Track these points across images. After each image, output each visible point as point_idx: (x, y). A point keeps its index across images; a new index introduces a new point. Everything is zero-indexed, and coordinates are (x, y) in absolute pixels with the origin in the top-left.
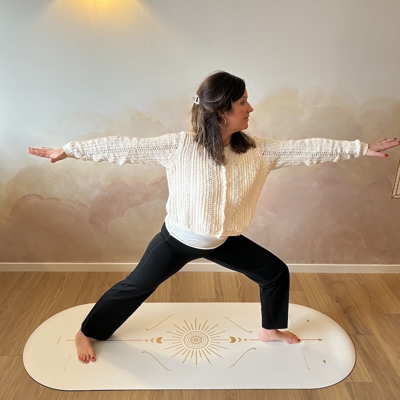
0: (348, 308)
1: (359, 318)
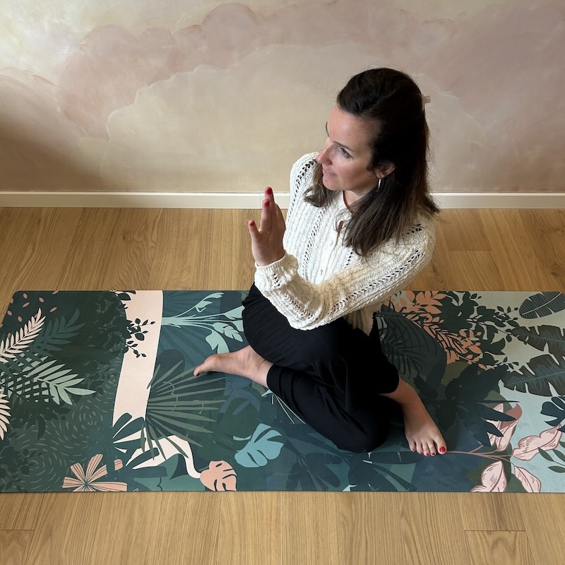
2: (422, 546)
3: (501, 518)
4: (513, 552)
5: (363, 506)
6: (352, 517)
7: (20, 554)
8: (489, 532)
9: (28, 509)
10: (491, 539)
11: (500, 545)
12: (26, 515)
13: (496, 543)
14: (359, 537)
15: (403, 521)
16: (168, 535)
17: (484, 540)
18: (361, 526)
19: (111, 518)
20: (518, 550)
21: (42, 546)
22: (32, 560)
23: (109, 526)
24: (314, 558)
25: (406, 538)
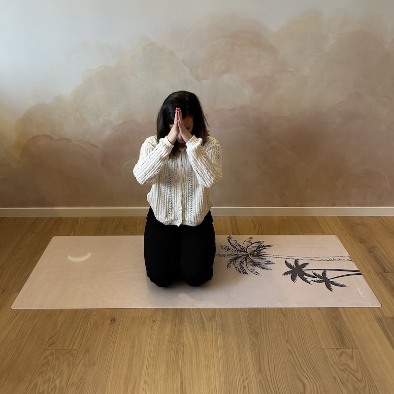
0: (374, 248)
1: (385, 258)
2: (299, 355)
3: (343, 343)
4: (352, 358)
5: (265, 338)
6: (259, 343)
7: (72, 359)
8: (337, 349)
9: (75, 340)
10: (338, 352)
11: (344, 354)
12: (74, 342)
13: (341, 354)
14: (263, 351)
15: (288, 344)
16: (155, 351)
17: (335, 353)
18: (264, 347)
19: (122, 344)
20: (354, 356)
21: (83, 356)
22: (78, 362)
23: (121, 347)
24: (238, 361)
25: (290, 351)
